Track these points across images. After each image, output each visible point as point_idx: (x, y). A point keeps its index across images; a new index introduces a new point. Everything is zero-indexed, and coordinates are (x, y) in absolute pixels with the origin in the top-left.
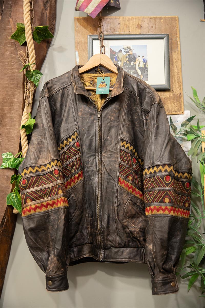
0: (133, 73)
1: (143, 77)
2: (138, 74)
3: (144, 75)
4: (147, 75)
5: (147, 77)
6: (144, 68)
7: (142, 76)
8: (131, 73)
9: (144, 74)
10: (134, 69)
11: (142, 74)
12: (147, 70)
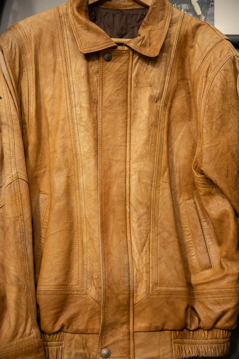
0: (186, 10)
1: (205, 20)
2: (195, 14)
3: (207, 15)
4: (213, 15)
5: (213, 20)
6: (208, 2)
7: (203, 18)
8: (182, 10)
9: (207, 13)
10: (188, 4)
11: (204, 13)
12: (213, 6)
